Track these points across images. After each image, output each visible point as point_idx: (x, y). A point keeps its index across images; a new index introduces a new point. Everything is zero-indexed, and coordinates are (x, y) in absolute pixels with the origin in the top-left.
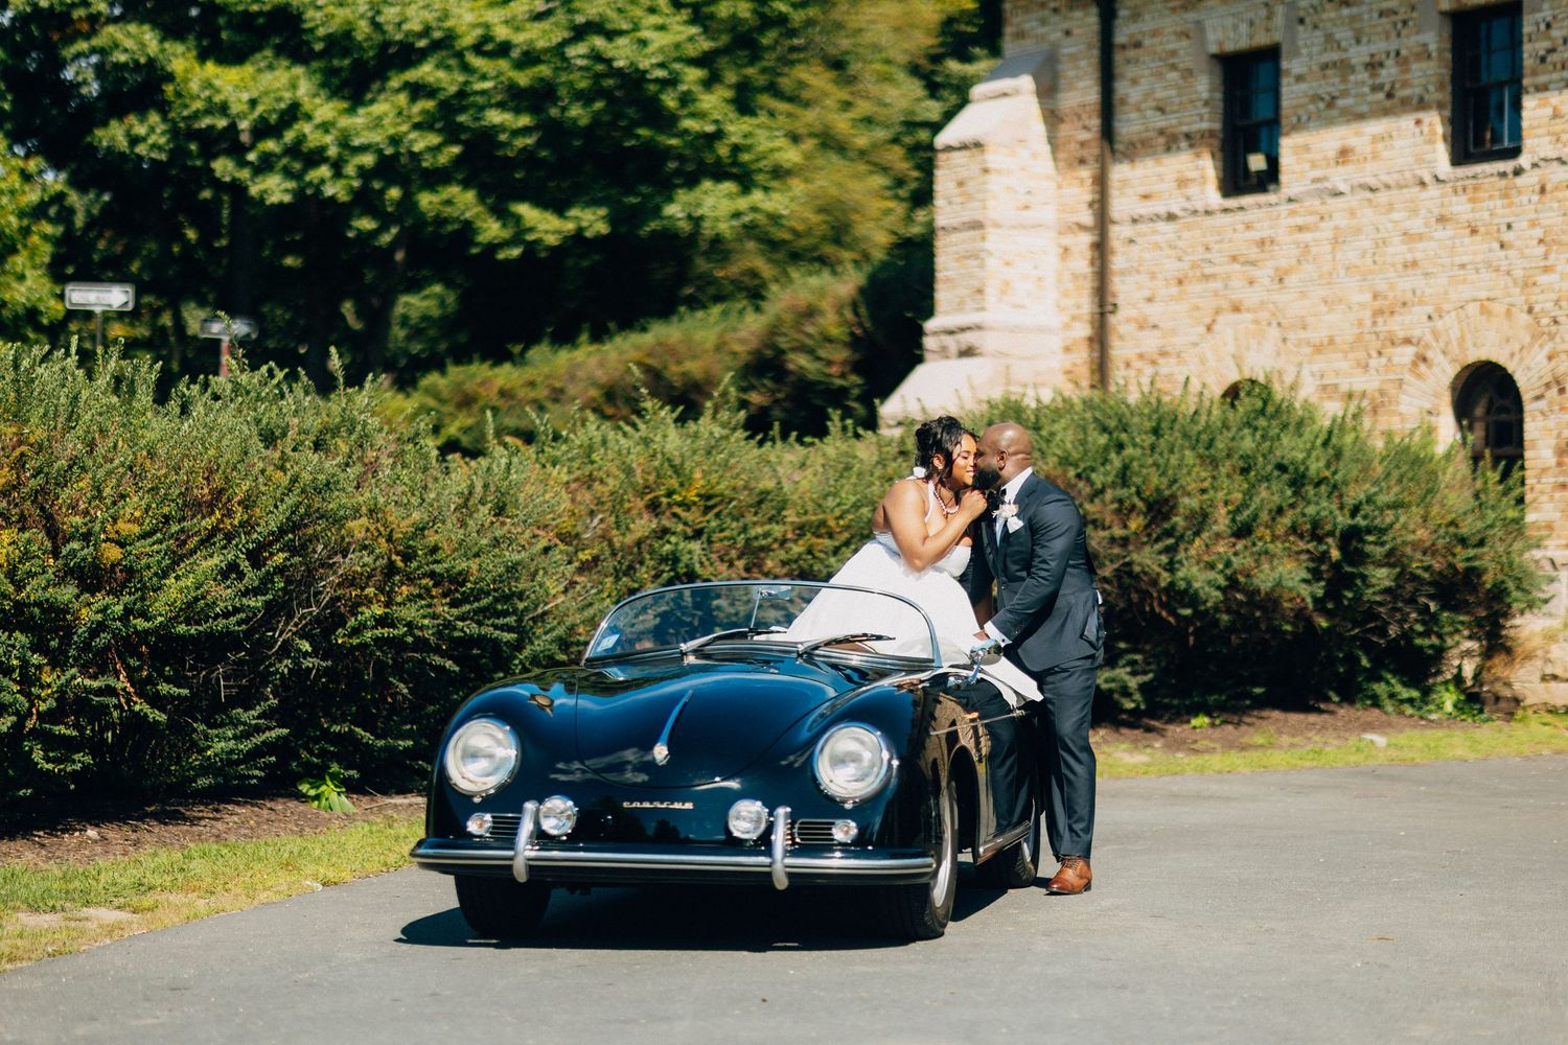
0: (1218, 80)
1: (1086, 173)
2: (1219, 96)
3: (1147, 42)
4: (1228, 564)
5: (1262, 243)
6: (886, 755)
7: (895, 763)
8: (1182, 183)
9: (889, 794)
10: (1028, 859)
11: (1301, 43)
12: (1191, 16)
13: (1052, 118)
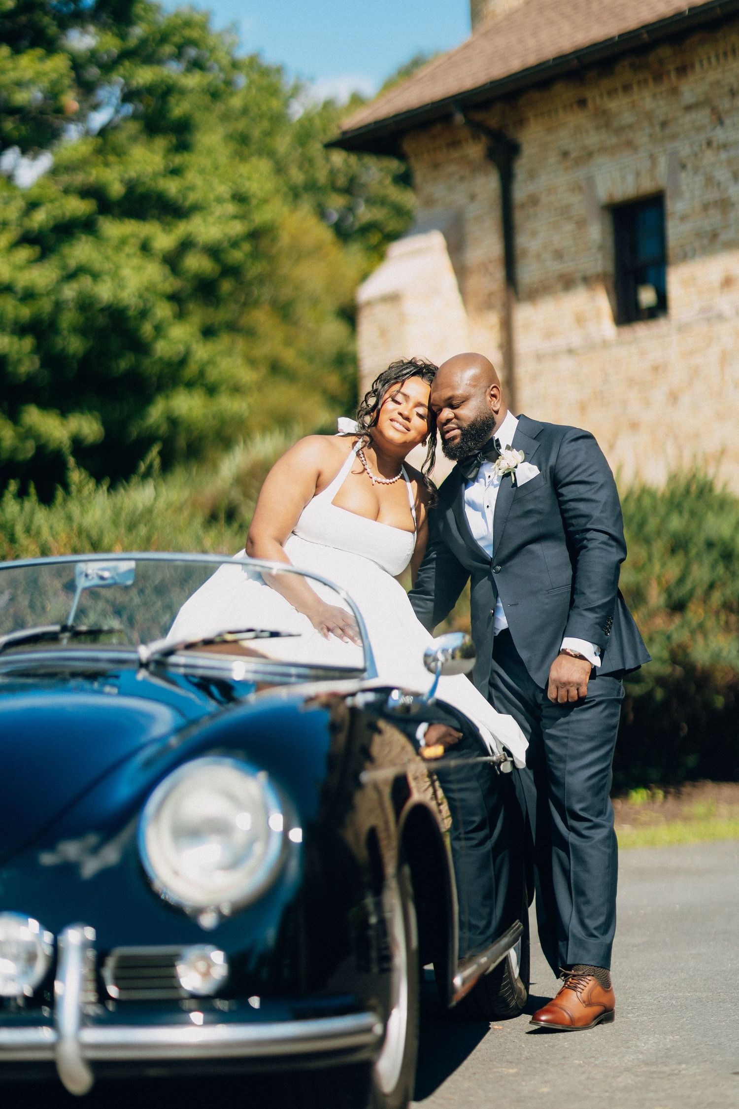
0: (609, 229)
1: (493, 319)
2: (610, 243)
3: (544, 199)
4: (669, 638)
5: (656, 369)
6: (277, 821)
7: (296, 835)
8: (580, 320)
9: (286, 894)
10: (516, 971)
11: (684, 188)
12: (581, 174)
13: (461, 271)
